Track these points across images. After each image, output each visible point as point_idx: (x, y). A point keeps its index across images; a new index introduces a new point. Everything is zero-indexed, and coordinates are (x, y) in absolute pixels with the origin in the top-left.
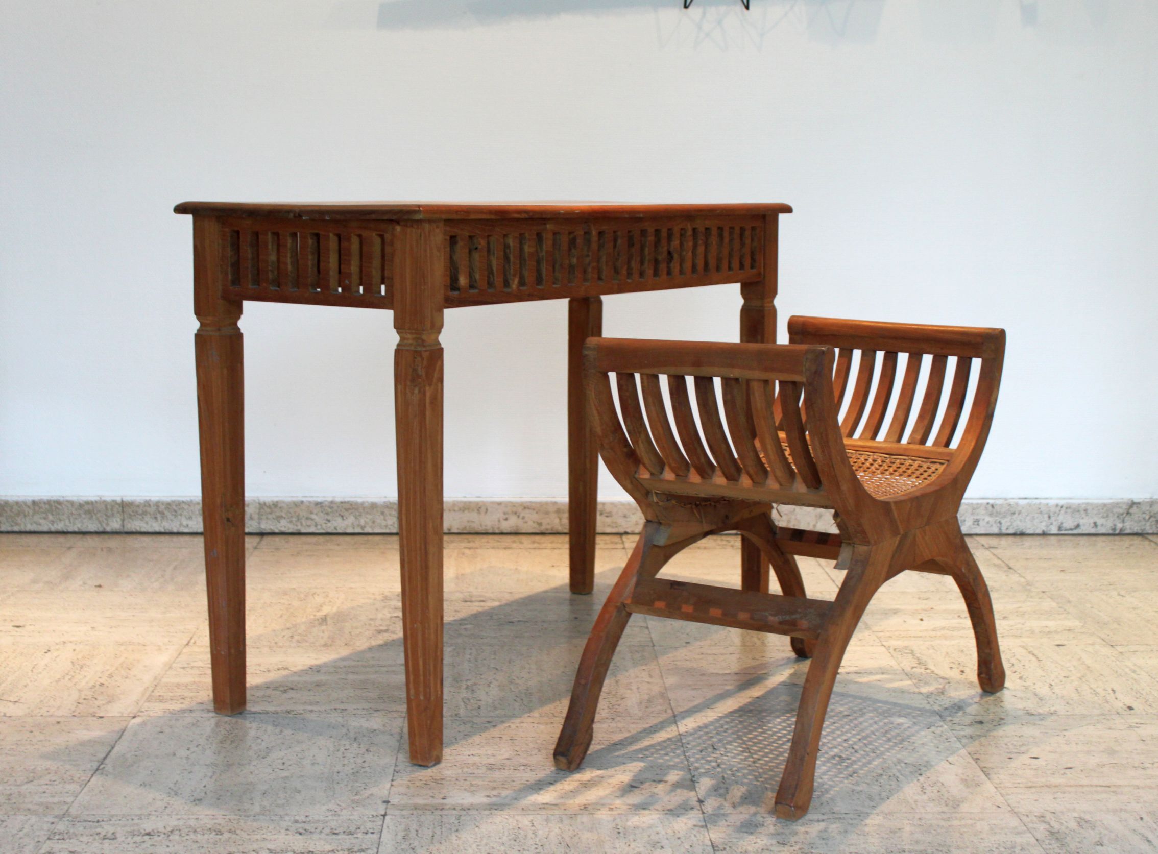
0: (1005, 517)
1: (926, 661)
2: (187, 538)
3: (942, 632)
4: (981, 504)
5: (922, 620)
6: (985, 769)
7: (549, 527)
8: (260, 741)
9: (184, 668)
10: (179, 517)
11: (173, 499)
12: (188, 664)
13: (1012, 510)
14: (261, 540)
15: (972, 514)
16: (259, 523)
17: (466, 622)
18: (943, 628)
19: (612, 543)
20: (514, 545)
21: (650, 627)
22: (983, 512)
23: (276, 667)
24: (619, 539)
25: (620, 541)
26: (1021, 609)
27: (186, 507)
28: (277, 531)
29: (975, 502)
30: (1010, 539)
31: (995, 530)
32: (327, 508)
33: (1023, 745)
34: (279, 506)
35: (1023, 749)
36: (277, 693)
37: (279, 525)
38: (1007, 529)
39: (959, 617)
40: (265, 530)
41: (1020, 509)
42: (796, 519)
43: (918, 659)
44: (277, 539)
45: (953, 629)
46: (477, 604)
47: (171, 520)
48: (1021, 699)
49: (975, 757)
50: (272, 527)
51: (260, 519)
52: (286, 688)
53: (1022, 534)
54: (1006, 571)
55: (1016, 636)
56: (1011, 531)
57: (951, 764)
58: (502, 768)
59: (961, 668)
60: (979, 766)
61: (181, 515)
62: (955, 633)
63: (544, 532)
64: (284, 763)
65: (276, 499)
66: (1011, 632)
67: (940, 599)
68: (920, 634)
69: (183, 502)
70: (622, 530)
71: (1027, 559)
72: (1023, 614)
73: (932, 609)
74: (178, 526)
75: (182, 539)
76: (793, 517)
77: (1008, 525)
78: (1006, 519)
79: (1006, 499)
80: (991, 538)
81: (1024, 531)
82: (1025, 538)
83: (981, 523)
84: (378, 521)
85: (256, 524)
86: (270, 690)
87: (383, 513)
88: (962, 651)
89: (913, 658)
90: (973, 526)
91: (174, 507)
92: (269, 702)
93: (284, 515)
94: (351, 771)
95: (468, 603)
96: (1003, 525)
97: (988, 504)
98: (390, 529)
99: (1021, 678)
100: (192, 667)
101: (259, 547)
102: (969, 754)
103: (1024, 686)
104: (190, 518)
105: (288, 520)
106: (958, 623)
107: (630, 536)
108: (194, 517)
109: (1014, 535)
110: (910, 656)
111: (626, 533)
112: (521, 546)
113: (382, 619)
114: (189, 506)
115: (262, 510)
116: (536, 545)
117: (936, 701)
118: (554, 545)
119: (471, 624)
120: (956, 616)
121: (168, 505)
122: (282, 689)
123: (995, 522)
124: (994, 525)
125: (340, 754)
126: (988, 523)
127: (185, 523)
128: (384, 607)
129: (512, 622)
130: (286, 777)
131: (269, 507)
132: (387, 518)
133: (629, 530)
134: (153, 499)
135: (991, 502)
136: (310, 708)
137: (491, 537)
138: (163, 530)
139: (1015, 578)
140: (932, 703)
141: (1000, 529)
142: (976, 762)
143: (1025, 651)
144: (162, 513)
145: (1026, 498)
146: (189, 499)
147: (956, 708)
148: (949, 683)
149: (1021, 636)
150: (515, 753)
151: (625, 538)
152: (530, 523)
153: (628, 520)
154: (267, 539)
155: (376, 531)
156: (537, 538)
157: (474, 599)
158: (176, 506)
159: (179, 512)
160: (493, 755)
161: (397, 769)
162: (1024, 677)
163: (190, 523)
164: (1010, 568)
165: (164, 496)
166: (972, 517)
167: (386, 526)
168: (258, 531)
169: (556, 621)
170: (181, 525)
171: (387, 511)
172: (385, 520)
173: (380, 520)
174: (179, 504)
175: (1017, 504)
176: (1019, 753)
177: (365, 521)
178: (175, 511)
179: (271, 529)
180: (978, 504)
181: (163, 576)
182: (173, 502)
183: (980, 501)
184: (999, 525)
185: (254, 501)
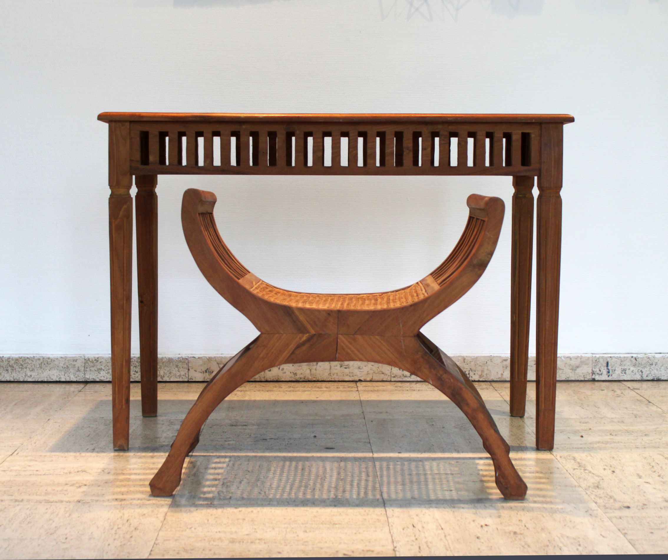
0: (645, 367)
1: (584, 465)
2: (30, 385)
3: (598, 445)
4: (627, 357)
5: (582, 437)
6: (631, 541)
7: (302, 376)
8: (51, 522)
9: (4, 471)
10: (25, 370)
11: (21, 356)
12: (9, 468)
13: (650, 362)
14: (85, 386)
15: (621, 365)
16: (85, 374)
17: (230, 439)
18: (599, 442)
19: (349, 387)
20: (275, 389)
21: (371, 442)
22: (629, 364)
23: (76, 470)
24: (355, 385)
25: (356, 386)
26: (658, 429)
27: (30, 362)
28: (98, 380)
29: (622, 356)
30: (649, 384)
31: (638, 377)
32: (135, 363)
33: (662, 523)
34: (100, 361)
35: (662, 526)
36: (73, 488)
37: (99, 376)
38: (647, 376)
39: (611, 434)
40: (89, 379)
41: (656, 361)
42: (487, 370)
43: (579, 463)
44: (98, 386)
45: (607, 443)
46: (240, 427)
47: (19, 372)
48: (660, 490)
49: (623, 532)
50: (94, 377)
51: (85, 371)
52: (81, 485)
53: (659, 380)
54: (646, 404)
55: (655, 447)
56: (650, 378)
57: (604, 537)
58: (241, 541)
59: (613, 469)
60: (627, 539)
61: (26, 368)
62: (608, 445)
63: (298, 380)
64: (66, 538)
65: (97, 356)
66: (651, 444)
67: (596, 423)
68: (581, 446)
69: (28, 358)
70: (357, 379)
71: (662, 396)
72: (660, 432)
73: (590, 429)
74: (24, 376)
75: (26, 385)
76: (486, 368)
77: (648, 373)
78: (646, 369)
79: (645, 354)
80: (635, 383)
81: (660, 378)
82: (661, 382)
83: (627, 372)
84: (174, 372)
85: (83, 375)
86: (69, 486)
87: (177, 366)
88: (613, 458)
89: (575, 462)
90: (621, 374)
91: (21, 362)
92: (65, 495)
93: (103, 368)
94: (119, 544)
95: (234, 427)
96: (643, 373)
97: (632, 357)
98: (182, 378)
99: (659, 476)
100: (11, 471)
101: (82, 391)
102: (619, 530)
103: (661, 481)
104: (33, 370)
105: (107, 372)
106: (610, 439)
107: (363, 383)
108: (36, 369)
109: (653, 380)
110: (573, 461)
111: (360, 381)
112: (280, 389)
113: (166, 438)
114: (32, 361)
115: (87, 365)
116: (291, 389)
117: (592, 492)
118: (305, 389)
119: (233, 440)
120: (608, 434)
121: (17, 360)
122: (78, 485)
123: (638, 371)
124: (637, 373)
125: (113, 532)
126: (632, 372)
127: (29, 374)
128: (169, 430)
129: (266, 439)
130: (67, 548)
131: (92, 362)
132: (180, 370)
133: (362, 379)
134: (5, 356)
135: (634, 356)
136: (96, 498)
137: (257, 384)
138: (12, 380)
139: (654, 408)
140: (589, 493)
141: (642, 376)
142: (624, 536)
143: (662, 457)
144: (12, 367)
145: (660, 353)
146: (32, 356)
147: (608, 497)
148: (603, 479)
149: (658, 447)
150: (254, 530)
151: (358, 384)
152: (288, 373)
153: (362, 370)
154: (89, 386)
155: (172, 380)
156: (293, 384)
157: (238, 424)
158: (23, 361)
159: (24, 366)
160: (236, 532)
161: (157, 542)
162: (662, 475)
163: (33, 374)
164: (650, 402)
165: (13, 354)
166: (620, 368)
167: (180, 376)
168: (84, 380)
169: (300, 439)
170: (26, 375)
171: (180, 364)
172: (179, 371)
173: (175, 371)
174: (25, 359)
175: (654, 357)
176: (659, 529)
177: (164, 372)
178: (22, 365)
179: (94, 379)
180: (624, 357)
181: (5, 410)
182: (21, 358)
183: (626, 355)
184: (641, 373)
185: (81, 357)
